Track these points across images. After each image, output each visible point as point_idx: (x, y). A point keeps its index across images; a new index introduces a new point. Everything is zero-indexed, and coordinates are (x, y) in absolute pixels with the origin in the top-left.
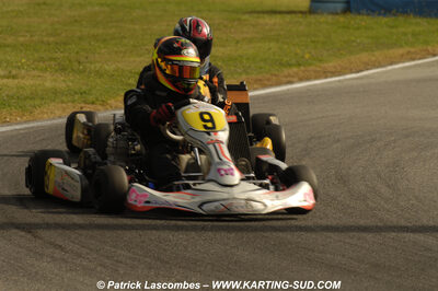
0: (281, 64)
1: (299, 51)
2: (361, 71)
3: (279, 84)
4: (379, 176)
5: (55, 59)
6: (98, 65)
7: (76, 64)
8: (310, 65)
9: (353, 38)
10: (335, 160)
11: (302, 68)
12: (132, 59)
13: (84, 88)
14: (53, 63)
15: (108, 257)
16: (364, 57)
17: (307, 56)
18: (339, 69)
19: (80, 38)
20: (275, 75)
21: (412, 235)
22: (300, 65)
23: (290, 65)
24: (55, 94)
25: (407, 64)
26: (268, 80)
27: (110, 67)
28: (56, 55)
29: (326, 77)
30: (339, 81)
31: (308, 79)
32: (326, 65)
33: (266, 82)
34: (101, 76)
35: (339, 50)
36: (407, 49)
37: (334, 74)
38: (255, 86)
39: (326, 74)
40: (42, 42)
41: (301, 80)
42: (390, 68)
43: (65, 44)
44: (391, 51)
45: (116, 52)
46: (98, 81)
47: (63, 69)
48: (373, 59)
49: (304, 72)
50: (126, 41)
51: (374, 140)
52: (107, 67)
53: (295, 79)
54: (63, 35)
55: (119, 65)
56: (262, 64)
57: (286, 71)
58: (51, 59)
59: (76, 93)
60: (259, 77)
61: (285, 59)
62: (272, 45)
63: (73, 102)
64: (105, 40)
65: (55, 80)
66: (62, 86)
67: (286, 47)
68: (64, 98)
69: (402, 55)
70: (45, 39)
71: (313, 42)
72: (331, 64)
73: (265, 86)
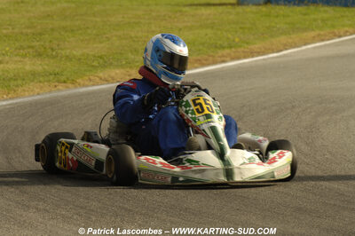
0: (216, 47)
1: (230, 36)
2: (281, 51)
3: (215, 63)
4: (299, 136)
5: (32, 47)
6: (68, 51)
7: (49, 50)
8: (240, 46)
9: (273, 24)
10: (263, 124)
11: (233, 50)
12: (95, 45)
13: (57, 70)
14: (30, 50)
15: (82, 208)
16: (283, 39)
17: (237, 40)
18: (263, 49)
19: (52, 30)
20: (212, 56)
21: (327, 183)
22: (231, 47)
23: (224, 48)
24: (34, 75)
25: (318, 44)
26: (206, 60)
27: (78, 53)
28: (33, 44)
29: (253, 57)
30: (264, 59)
31: (238, 58)
32: (252, 47)
33: (204, 62)
34: (71, 60)
35: (263, 34)
36: (317, 32)
37: (259, 54)
38: (196, 65)
39: (252, 54)
40: (22, 33)
41: (233, 59)
42: (304, 48)
43: (40, 34)
44: (305, 34)
45: (82, 41)
46: (69, 64)
47: (40, 55)
48: (290, 41)
49: (235, 52)
50: (89, 31)
51: (293, 107)
52: (75, 53)
53: (228, 59)
54: (39, 27)
55: (85, 51)
56: (201, 47)
57: (221, 52)
58: (29, 47)
59: (51, 74)
60: (199, 57)
61: (219, 42)
62: (209, 31)
63: (49, 81)
64: (72, 31)
65: (34, 65)
66: (40, 69)
67: (219, 32)
68: (41, 79)
69: (314, 37)
70: (24, 31)
71: (241, 28)
72: (256, 46)
73: (203, 65)
